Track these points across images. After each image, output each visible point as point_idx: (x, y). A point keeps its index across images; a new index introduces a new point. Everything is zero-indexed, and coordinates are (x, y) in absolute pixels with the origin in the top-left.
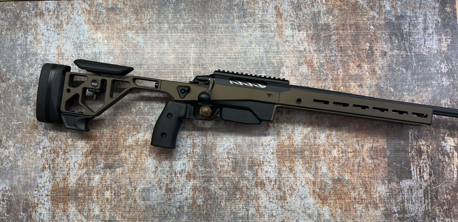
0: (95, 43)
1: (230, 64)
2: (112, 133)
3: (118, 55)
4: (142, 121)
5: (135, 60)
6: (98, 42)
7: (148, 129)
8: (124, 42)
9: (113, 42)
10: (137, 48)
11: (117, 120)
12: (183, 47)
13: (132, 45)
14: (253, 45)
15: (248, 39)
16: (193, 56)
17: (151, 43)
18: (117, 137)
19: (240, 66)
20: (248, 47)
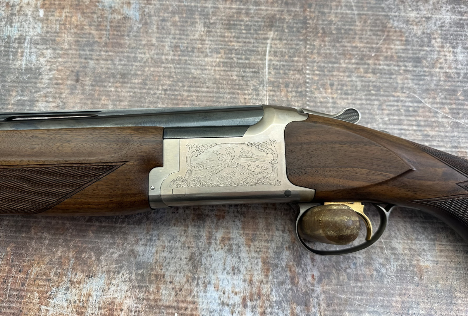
0: (15, 15)
1: (375, 86)
2: (10, 271)
3: (66, 46)
4: (105, 240)
5: (109, 62)
6: (22, 13)
7: (121, 267)
8: (89, 17)
9: (61, 16)
10: (119, 33)
11: (33, 232)
12: (246, 38)
13: (108, 24)
14: (437, 43)
15: (421, 27)
16: (270, 60)
17: (160, 23)
18: (23, 285)
19: (404, 95)
20: (422, 46)
